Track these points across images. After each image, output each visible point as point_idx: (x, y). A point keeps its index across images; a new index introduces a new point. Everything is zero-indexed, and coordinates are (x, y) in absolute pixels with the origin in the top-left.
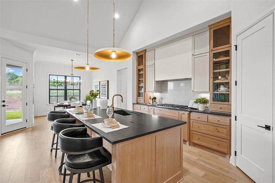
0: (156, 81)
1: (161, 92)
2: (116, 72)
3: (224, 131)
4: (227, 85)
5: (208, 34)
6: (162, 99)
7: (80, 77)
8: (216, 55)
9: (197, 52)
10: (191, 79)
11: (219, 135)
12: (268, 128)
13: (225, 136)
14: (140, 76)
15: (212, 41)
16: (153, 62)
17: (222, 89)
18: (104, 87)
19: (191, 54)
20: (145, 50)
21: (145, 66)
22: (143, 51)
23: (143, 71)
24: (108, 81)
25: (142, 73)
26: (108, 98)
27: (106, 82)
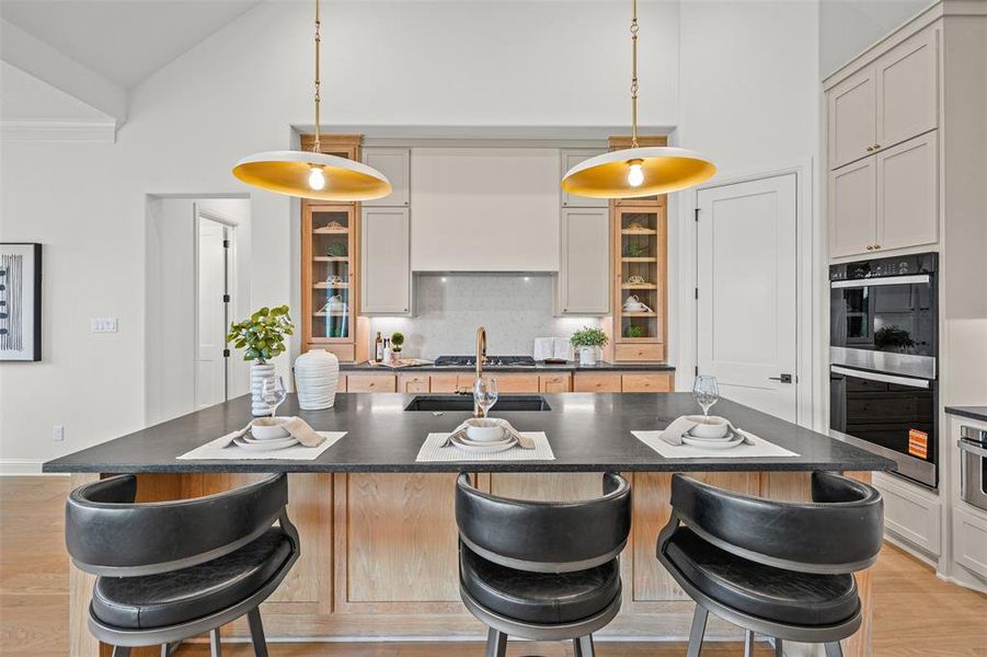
0: (415, 272)
10: (555, 274)
12: (786, 379)
16: (398, 197)
20: (361, 138)
21: (357, 206)
22: (351, 139)
23: (346, 225)
24: (38, 248)
25: (343, 231)
26: (38, 357)
27: (16, 250)
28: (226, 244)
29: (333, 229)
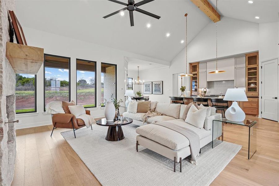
0: (207, 82)
1: (208, 88)
2: (172, 75)
3: (255, 104)
4: (255, 83)
5: (244, 58)
6: (209, 92)
7: (132, 78)
8: (249, 69)
9: (238, 66)
10: (234, 80)
11: (252, 107)
12: (276, 98)
13: (255, 107)
14: (195, 78)
15: (247, 62)
16: (205, 70)
17: (252, 86)
18: (159, 85)
19: (233, 67)
20: (199, 62)
21: (198, 72)
22: (197, 63)
23: (197, 75)
24: (162, 81)
25: (196, 76)
26: (162, 94)
27: (160, 82)
28: (182, 79)
29: (195, 76)
